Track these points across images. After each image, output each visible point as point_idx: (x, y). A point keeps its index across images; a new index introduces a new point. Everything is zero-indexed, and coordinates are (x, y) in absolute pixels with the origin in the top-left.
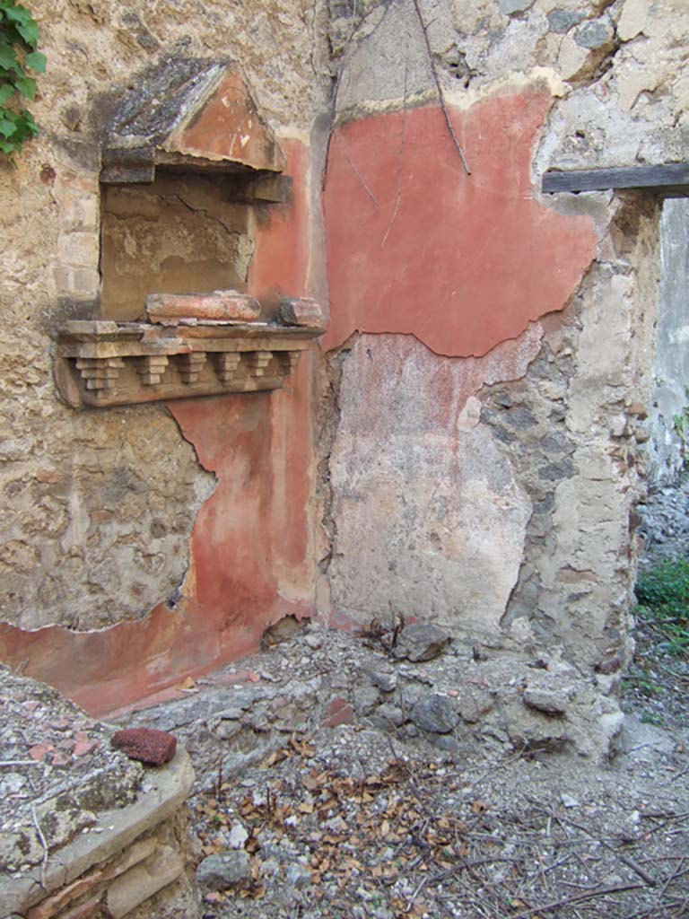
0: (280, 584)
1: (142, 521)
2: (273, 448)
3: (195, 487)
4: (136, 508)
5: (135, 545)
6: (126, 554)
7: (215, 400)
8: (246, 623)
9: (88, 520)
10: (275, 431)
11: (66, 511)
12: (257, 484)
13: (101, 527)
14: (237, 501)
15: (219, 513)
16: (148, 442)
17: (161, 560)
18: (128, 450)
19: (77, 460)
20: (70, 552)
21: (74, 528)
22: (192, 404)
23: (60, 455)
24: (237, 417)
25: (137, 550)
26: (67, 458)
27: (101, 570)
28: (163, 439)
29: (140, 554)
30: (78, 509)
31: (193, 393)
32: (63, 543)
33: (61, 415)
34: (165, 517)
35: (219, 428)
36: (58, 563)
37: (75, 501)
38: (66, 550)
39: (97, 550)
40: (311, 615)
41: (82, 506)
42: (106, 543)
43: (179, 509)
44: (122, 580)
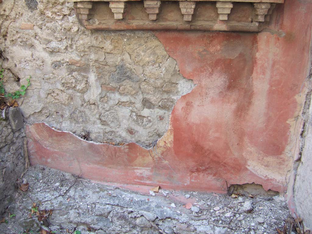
0: (249, 162)
1: (136, 97)
2: (254, 75)
3: (179, 86)
4: (131, 89)
5: (130, 108)
6: (125, 111)
7: (199, 34)
8: (214, 175)
9: (101, 88)
10: (259, 62)
11: (87, 81)
12: (234, 95)
13: (108, 94)
14: (213, 101)
15: (195, 106)
16: (143, 54)
17: (150, 121)
18: (127, 56)
19: (93, 57)
20: (89, 101)
21: (92, 90)
22: (176, 34)
23: (84, 53)
24: (219, 47)
25: (132, 112)
26: (87, 55)
27: (108, 115)
28: (154, 53)
29: (134, 114)
30: (94, 81)
31: (161, 27)
32: (85, 96)
33: (84, 32)
34: (153, 99)
35: (200, 53)
36: (82, 105)
37: (92, 77)
38: (87, 100)
39: (106, 105)
40: (280, 191)
41: (96, 81)
42: (111, 103)
43: (165, 96)
44: (122, 124)
